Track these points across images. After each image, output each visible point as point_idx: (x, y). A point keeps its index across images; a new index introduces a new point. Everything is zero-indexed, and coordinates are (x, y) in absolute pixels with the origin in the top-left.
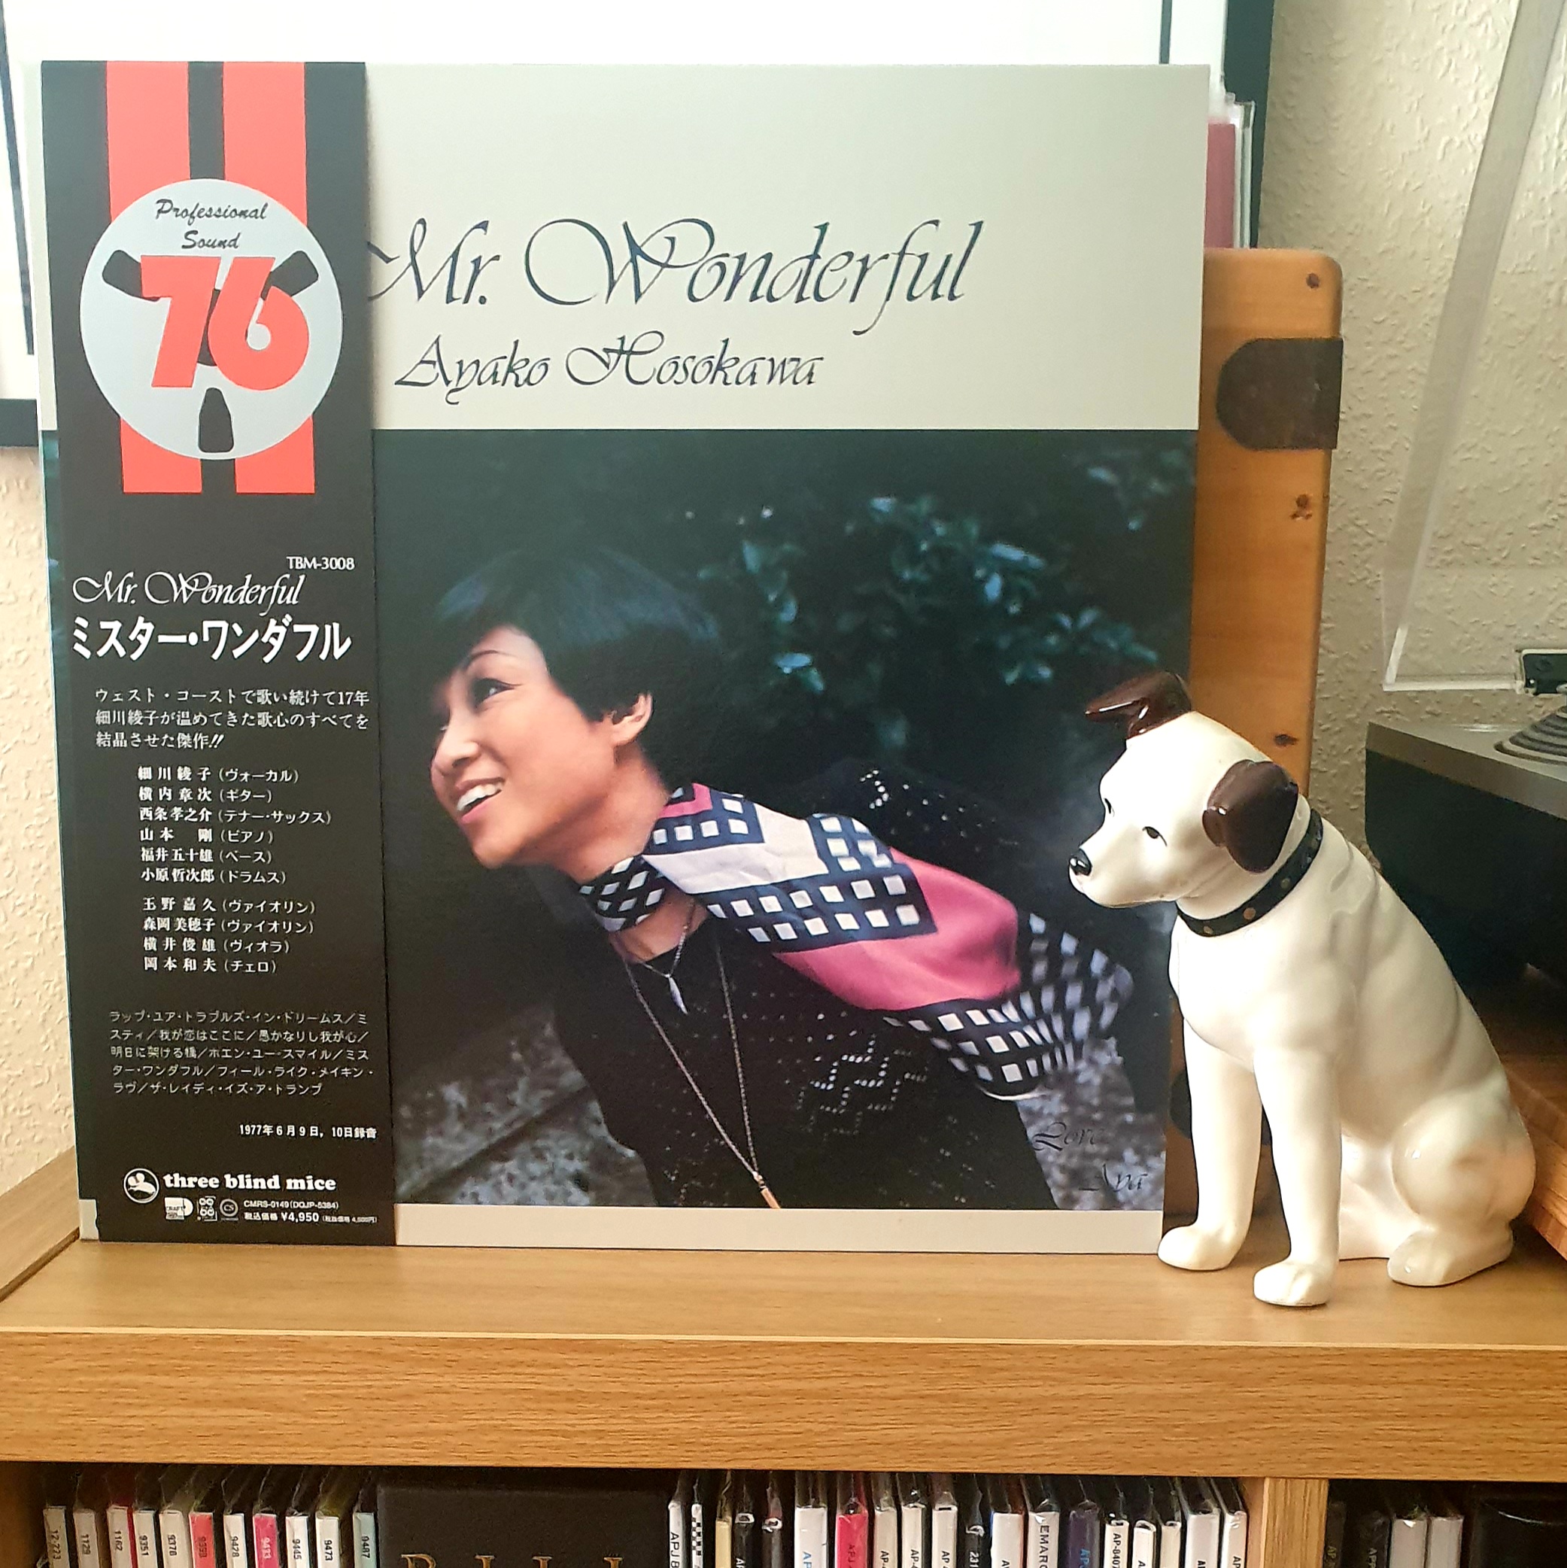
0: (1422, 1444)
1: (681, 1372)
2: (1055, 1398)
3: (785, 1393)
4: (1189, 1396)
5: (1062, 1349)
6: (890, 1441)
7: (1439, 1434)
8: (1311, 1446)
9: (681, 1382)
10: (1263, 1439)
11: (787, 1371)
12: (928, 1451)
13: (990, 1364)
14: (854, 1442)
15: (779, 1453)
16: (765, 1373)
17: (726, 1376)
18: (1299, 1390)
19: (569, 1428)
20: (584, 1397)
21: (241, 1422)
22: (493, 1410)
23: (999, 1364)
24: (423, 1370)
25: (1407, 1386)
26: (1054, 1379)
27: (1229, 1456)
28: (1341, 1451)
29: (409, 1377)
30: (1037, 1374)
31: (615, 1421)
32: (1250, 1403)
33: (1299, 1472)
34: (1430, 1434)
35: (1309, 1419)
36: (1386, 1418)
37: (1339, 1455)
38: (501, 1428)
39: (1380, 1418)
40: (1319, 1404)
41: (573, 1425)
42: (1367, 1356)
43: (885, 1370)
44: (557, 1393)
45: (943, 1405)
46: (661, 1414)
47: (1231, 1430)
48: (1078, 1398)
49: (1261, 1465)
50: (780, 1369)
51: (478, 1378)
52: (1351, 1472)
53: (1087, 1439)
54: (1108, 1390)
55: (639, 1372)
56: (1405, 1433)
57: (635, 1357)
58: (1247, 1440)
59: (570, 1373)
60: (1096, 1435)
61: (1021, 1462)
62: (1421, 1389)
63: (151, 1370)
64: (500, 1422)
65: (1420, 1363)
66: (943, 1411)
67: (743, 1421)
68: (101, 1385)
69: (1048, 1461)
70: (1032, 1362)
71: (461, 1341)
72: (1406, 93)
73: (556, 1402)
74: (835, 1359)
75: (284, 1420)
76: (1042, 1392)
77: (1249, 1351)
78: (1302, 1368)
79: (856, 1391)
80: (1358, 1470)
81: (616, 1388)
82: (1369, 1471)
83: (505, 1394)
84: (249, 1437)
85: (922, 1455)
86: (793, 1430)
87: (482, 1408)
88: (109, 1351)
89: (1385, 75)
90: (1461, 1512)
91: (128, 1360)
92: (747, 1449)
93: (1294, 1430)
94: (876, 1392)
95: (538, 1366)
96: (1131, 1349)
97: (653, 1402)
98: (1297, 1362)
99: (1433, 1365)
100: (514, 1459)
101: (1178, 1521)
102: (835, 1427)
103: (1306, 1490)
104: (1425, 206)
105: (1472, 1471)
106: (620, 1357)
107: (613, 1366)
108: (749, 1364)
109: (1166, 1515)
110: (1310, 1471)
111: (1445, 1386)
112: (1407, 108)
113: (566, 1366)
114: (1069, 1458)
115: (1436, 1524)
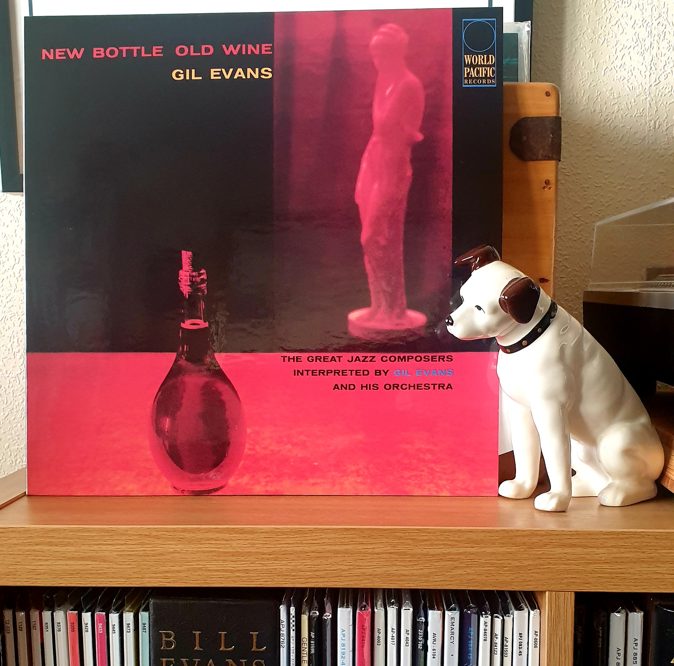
0: (617, 575)
1: (282, 542)
2: (449, 554)
3: (328, 551)
4: (509, 553)
5: (451, 531)
6: (376, 573)
7: (623, 570)
8: (566, 576)
9: (282, 547)
10: (544, 573)
11: (329, 541)
12: (393, 578)
13: (421, 538)
14: (360, 574)
15: (326, 580)
16: (320, 542)
17: (302, 544)
18: (559, 550)
19: (234, 569)
20: (239, 554)
21: (89, 567)
22: (199, 561)
23: (425, 538)
24: (168, 543)
25: (608, 548)
26: (449, 545)
27: (530, 581)
28: (579, 578)
29: (162, 546)
30: (440, 542)
31: (251, 565)
32: (538, 556)
33: (561, 588)
34: (620, 570)
35: (564, 564)
36: (599, 563)
37: (579, 581)
38: (203, 569)
39: (596, 563)
40: (568, 557)
41: (235, 568)
42: (589, 534)
43: (374, 541)
44: (228, 553)
45: (400, 557)
46: (273, 562)
47: (529, 569)
48: (459, 554)
49: (544, 585)
50: (326, 541)
51: (193, 546)
52: (584, 588)
53: (465, 573)
54: (474, 550)
55: (265, 542)
56: (609, 570)
57: (262, 535)
58: (537, 573)
59: (233, 543)
60: (469, 571)
61: (434, 583)
62: (615, 550)
63: (51, 544)
64: (202, 566)
65: (613, 538)
66: (400, 560)
68: (28, 551)
69: (448, 583)
70: (439, 537)
71: (186, 529)
72: (587, 50)
73: (227, 556)
74: (351, 536)
75: (107, 566)
76: (443, 551)
77: (537, 532)
78: (560, 540)
79: (361, 551)
80: (588, 587)
81: (253, 550)
82: (593, 588)
83: (204, 553)
84: (91, 574)
85: (390, 580)
86: (332, 569)
87: (194, 559)
88: (32, 535)
89: (579, 45)
90: (641, 609)
91: (40, 539)
92: (311, 578)
93: (558, 569)
94: (370, 551)
95: (219, 540)
96: (483, 531)
97: (270, 556)
98: (558, 537)
99: (619, 539)
100: (208, 583)
101: (511, 614)
102: (352, 567)
103: (565, 597)
104: (598, 92)
105: (639, 588)
106: (256, 536)
107: (252, 540)
108: (313, 538)
109: (506, 612)
110: (566, 588)
111: (625, 548)
112: (588, 56)
113: (232, 540)
114: (458, 582)
115: (631, 615)
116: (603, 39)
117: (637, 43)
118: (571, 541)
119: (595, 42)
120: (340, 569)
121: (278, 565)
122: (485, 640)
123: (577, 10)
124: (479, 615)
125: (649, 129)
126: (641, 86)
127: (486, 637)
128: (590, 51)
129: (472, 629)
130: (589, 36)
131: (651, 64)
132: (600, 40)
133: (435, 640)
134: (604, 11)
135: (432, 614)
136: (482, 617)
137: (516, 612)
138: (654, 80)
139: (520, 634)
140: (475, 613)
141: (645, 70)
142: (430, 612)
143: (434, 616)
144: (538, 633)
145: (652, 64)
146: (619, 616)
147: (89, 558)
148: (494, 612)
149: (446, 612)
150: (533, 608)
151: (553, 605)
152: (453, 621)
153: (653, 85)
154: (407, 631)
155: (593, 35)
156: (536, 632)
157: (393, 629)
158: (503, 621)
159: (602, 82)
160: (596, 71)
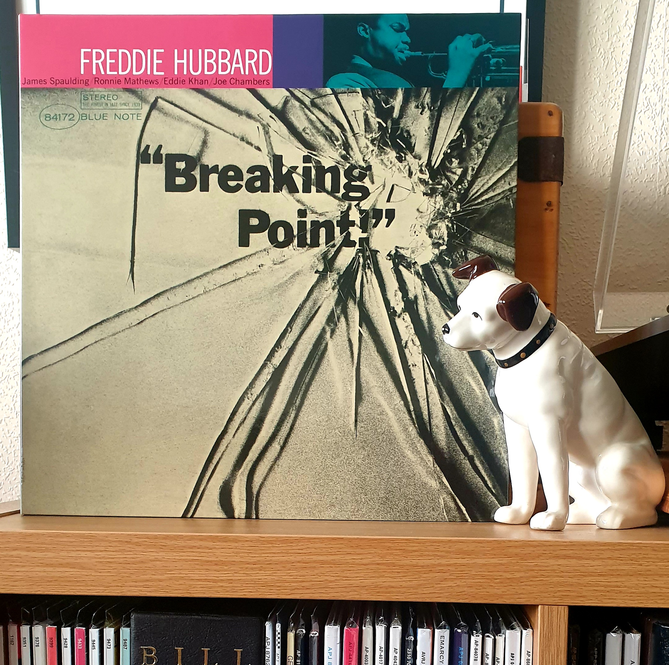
1: (268, 551)
2: (439, 565)
3: (315, 562)
4: (501, 564)
5: (442, 541)
6: (363, 585)
7: (619, 584)
8: (560, 589)
9: (267, 556)
10: (536, 585)
11: (316, 551)
12: (381, 590)
13: (410, 549)
14: (347, 586)
15: (313, 591)
16: (307, 552)
17: (288, 553)
18: (552, 562)
19: (216, 578)
20: (224, 563)
21: (67, 574)
22: (181, 569)
23: (414, 549)
24: (150, 550)
25: (604, 560)
26: (439, 556)
27: (521, 593)
28: (574, 591)
29: (143, 553)
30: (431, 553)
31: (236, 575)
32: (530, 568)
33: (554, 601)
35: (558, 576)
36: (594, 576)
37: (572, 594)
38: (185, 578)
39: (591, 576)
40: (562, 569)
42: (584, 545)
43: (361, 551)
44: (211, 561)
45: (388, 567)
46: (258, 572)
47: (521, 581)
48: (449, 565)
49: (537, 598)
50: (313, 550)
51: (175, 554)
53: (454, 585)
54: (464, 561)
55: (249, 551)
56: (604, 583)
57: (246, 544)
58: (530, 586)
59: (217, 551)
60: (458, 583)
61: (424, 596)
62: (611, 562)
63: (28, 549)
64: (185, 575)
65: (609, 549)
66: (388, 571)
67: (296, 575)
68: (5, 556)
69: (437, 595)
70: (429, 548)
71: (168, 536)
72: (597, 114)
73: (210, 565)
74: (338, 546)
75: (86, 574)
76: (432, 562)
77: (529, 543)
78: (554, 551)
79: (348, 561)
80: (582, 601)
81: (237, 559)
82: (587, 602)
83: (187, 561)
84: (70, 581)
85: (378, 592)
86: (319, 580)
87: (176, 568)
88: (9, 540)
89: (589, 107)
90: (639, 631)
91: (18, 544)
92: (298, 589)
93: (551, 581)
94: (357, 561)
95: (203, 548)
96: (474, 542)
97: (255, 566)
98: (551, 548)
99: (614, 550)
100: (190, 593)
101: (503, 634)
102: (338, 578)
103: (558, 610)
104: (607, 156)
105: (636, 602)
106: (240, 544)
107: (236, 548)
108: (299, 548)
109: (497, 632)
110: (559, 601)
111: (622, 560)
112: (598, 120)
113: (215, 548)
114: (447, 594)
115: (627, 636)
116: (614, 103)
117: (648, 108)
118: (564, 552)
119: (606, 106)
120: (326, 580)
121: (262, 575)
122: (475, 660)
123: (588, 73)
124: (470, 634)
125: (659, 195)
126: (651, 151)
127: (476, 656)
128: (600, 114)
129: (462, 649)
130: (599, 100)
131: (661, 129)
132: (610, 103)
133: (424, 659)
134: (615, 75)
135: (422, 633)
136: (473, 636)
137: (508, 632)
138: (665, 145)
139: (512, 654)
140: (465, 633)
141: (656, 134)
142: (419, 630)
143: (423, 634)
144: (531, 654)
145: (663, 128)
146: (614, 636)
147: (68, 565)
148: (485, 632)
149: (437, 631)
150: (525, 627)
151: (546, 619)
152: (442, 639)
153: (664, 150)
154: (396, 649)
155: (603, 98)
156: (528, 652)
157: (381, 648)
158: (495, 641)
159: (612, 146)
160: (606, 134)
